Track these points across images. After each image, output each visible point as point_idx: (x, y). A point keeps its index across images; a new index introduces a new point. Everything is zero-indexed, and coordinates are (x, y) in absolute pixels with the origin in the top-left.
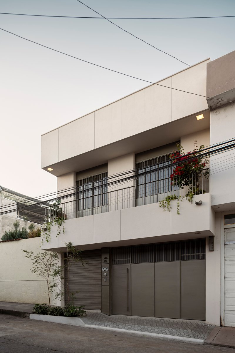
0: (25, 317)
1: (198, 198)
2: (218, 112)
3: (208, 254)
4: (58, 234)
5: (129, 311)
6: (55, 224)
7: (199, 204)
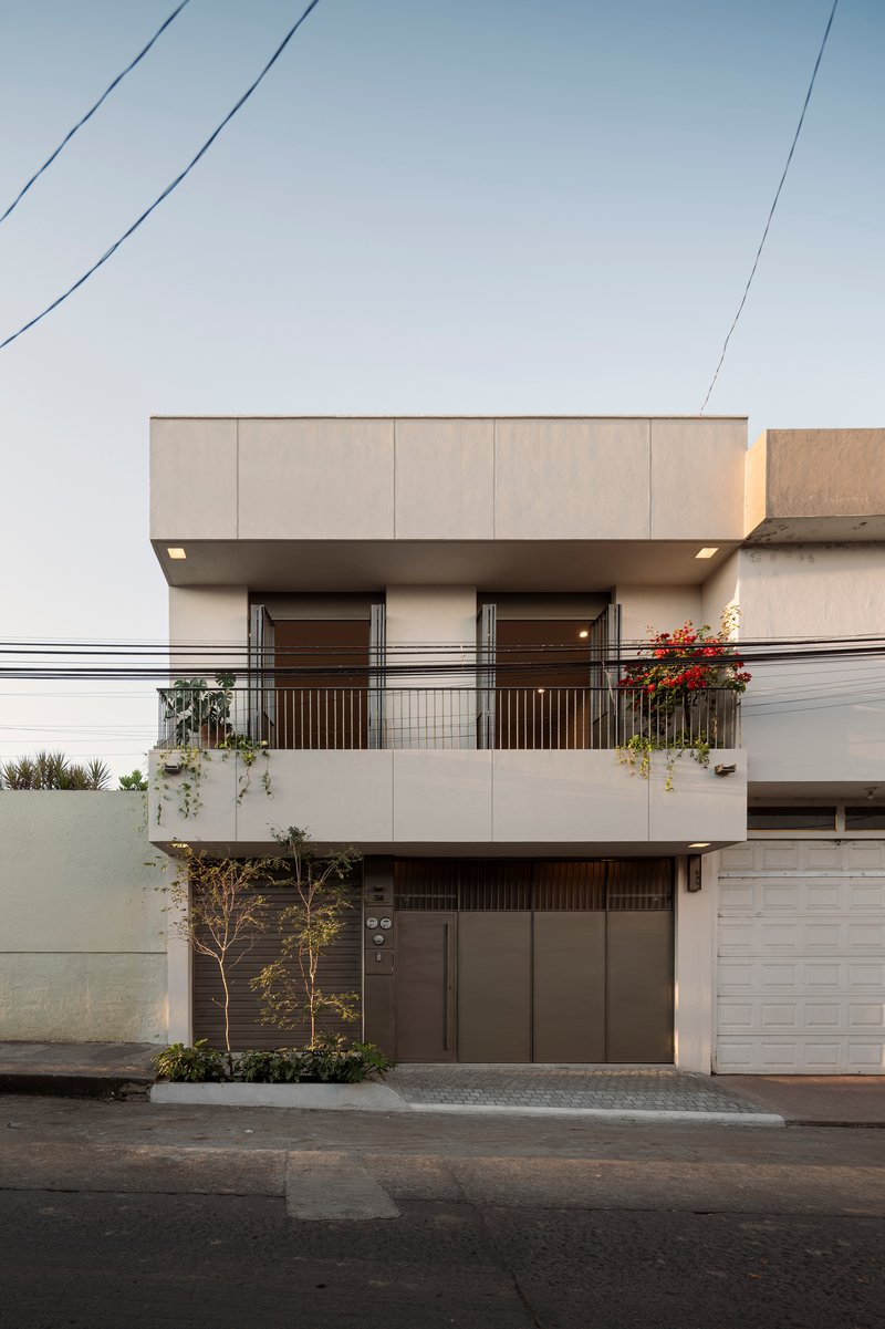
0: (122, 1098)
1: (719, 757)
2: (757, 556)
3: (684, 899)
4: (241, 796)
5: (450, 1048)
6: (225, 756)
7: (724, 772)
